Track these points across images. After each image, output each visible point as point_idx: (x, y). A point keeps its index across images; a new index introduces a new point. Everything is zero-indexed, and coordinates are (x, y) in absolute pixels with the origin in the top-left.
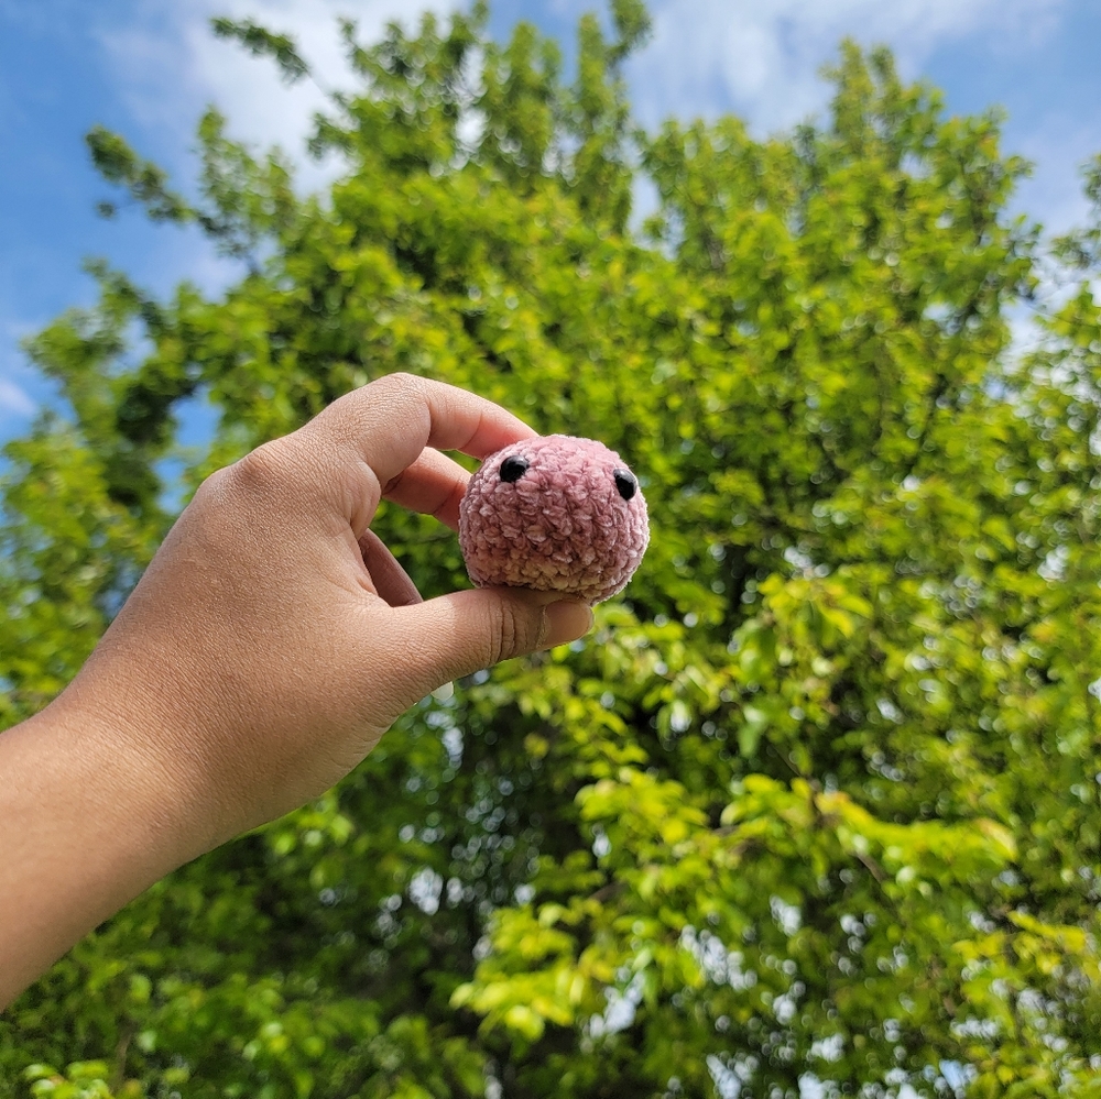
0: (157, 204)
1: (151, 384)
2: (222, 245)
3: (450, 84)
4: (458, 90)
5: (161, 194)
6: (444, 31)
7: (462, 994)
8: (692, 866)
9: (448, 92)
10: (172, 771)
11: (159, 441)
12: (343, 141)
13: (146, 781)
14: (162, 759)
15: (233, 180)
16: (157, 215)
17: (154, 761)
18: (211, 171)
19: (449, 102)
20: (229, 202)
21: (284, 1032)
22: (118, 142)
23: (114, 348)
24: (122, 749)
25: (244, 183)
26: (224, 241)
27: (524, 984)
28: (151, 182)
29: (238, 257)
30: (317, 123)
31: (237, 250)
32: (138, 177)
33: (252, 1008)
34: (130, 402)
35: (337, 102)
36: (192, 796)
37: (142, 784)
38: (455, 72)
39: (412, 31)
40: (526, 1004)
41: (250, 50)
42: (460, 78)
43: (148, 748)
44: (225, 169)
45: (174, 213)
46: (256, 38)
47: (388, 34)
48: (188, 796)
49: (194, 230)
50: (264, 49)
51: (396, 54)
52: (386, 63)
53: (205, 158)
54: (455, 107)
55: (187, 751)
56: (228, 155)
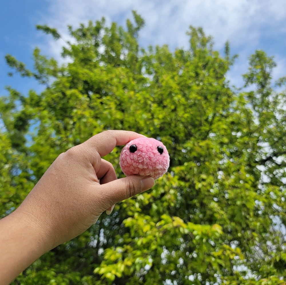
0: (23, 72)
1: (23, 116)
2: (40, 81)
3: (97, 38)
4: (98, 39)
5: (24, 70)
6: (94, 25)
7: (96, 270)
8: (150, 237)
9: (96, 40)
10: (43, 227)
11: (25, 130)
12: (70, 54)
13: (37, 230)
14: (41, 224)
15: (42, 65)
16: (23, 75)
17: (39, 225)
18: (37, 64)
19: (97, 42)
20: (41, 71)
21: (56, 282)
22: (13, 59)
23: (13, 107)
24: (31, 222)
25: (45, 66)
26: (40, 80)
27: (110, 267)
28: (22, 67)
29: (44, 84)
30: (64, 49)
31: (44, 82)
32: (18, 67)
33: (48, 276)
34: (17, 121)
35: (68, 44)
36: (48, 234)
37: (36, 231)
38: (98, 35)
39: (87, 26)
40: (110, 272)
41: (46, 33)
42: (99, 37)
43: (37, 221)
44: (40, 63)
45: (27, 74)
46: (47, 30)
47: (80, 27)
48: (47, 234)
49: (33, 78)
50: (49, 32)
51: (83, 32)
52: (80, 34)
53: (35, 60)
54: (98, 44)
55: (47, 222)
56: (41, 59)
